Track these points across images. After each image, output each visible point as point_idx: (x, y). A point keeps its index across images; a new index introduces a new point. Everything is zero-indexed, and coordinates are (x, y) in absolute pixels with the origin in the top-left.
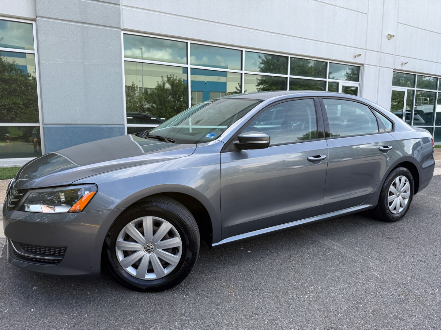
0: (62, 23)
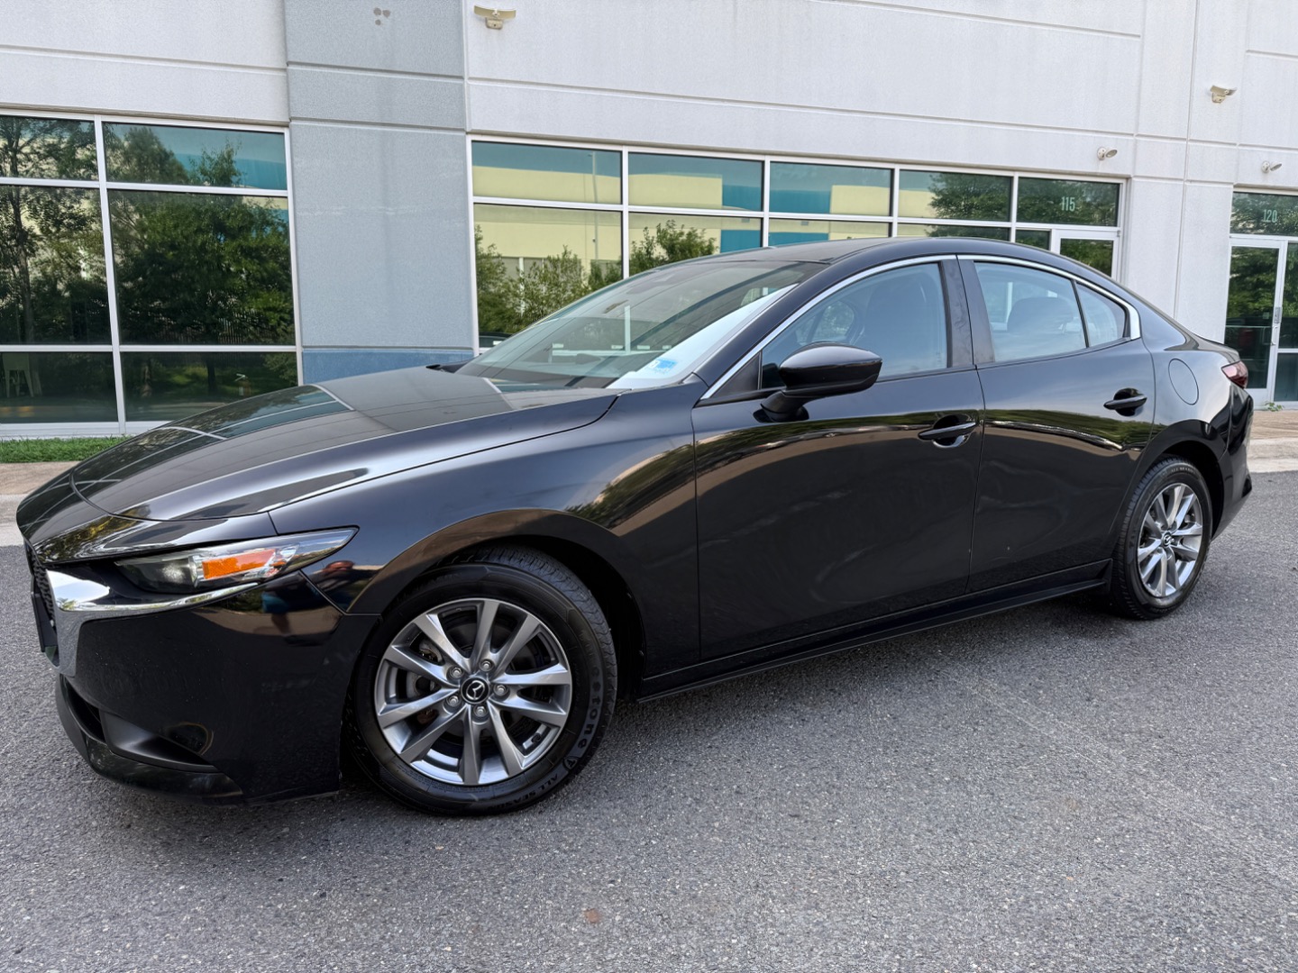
0: (341, 129)
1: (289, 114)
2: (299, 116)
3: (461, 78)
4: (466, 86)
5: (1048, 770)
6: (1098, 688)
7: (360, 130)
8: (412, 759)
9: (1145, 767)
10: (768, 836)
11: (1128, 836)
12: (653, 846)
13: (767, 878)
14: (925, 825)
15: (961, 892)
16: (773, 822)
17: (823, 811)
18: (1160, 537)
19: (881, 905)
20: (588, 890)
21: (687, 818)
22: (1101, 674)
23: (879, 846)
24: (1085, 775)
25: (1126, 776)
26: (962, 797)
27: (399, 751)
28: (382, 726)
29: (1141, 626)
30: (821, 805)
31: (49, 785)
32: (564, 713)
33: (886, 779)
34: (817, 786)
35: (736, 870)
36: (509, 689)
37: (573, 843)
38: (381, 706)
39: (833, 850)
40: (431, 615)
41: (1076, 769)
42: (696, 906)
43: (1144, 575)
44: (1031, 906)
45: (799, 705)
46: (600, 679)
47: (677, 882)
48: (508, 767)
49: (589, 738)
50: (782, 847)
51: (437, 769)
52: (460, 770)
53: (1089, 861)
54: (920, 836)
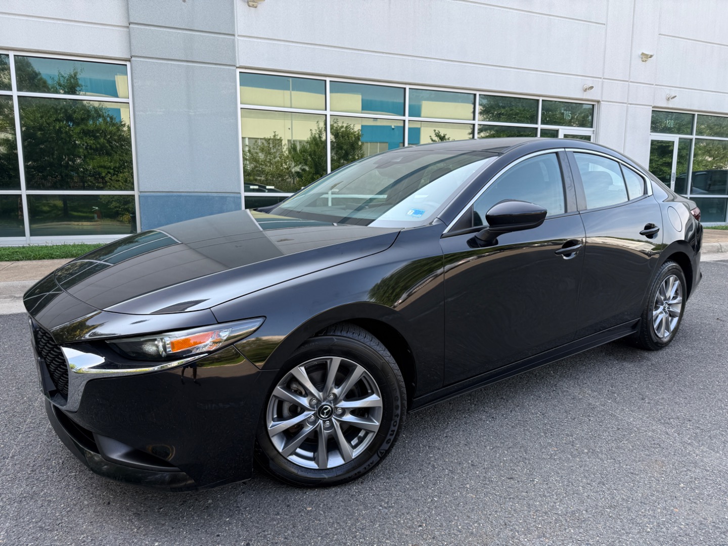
0: (161, 63)
1: (131, 53)
2: (136, 55)
3: (234, 35)
4: (236, 40)
5: (639, 443)
6: (645, 392)
7: (174, 64)
8: (289, 454)
9: (689, 439)
10: (500, 492)
11: (696, 482)
12: (436, 501)
13: (510, 519)
14: (585, 480)
15: (621, 522)
16: (500, 483)
17: (525, 474)
18: (662, 304)
19: (580, 533)
20: (408, 532)
21: (449, 482)
22: (644, 383)
23: (565, 495)
24: (660, 445)
25: (681, 445)
26: (599, 462)
27: (280, 450)
28: (270, 436)
29: (653, 354)
30: (523, 471)
31: (48, 477)
32: (377, 424)
33: (552, 452)
34: (516, 459)
35: (490, 515)
36: (344, 411)
37: (388, 502)
38: (271, 424)
39: (540, 499)
40: (301, 368)
41: (653, 442)
42: (475, 539)
43: (655, 326)
44: (662, 528)
45: (486, 408)
46: (399, 403)
47: (458, 524)
48: (345, 457)
49: (392, 438)
50: (510, 498)
51: (302, 460)
52: (316, 459)
53: (682, 499)
54: (585, 488)
